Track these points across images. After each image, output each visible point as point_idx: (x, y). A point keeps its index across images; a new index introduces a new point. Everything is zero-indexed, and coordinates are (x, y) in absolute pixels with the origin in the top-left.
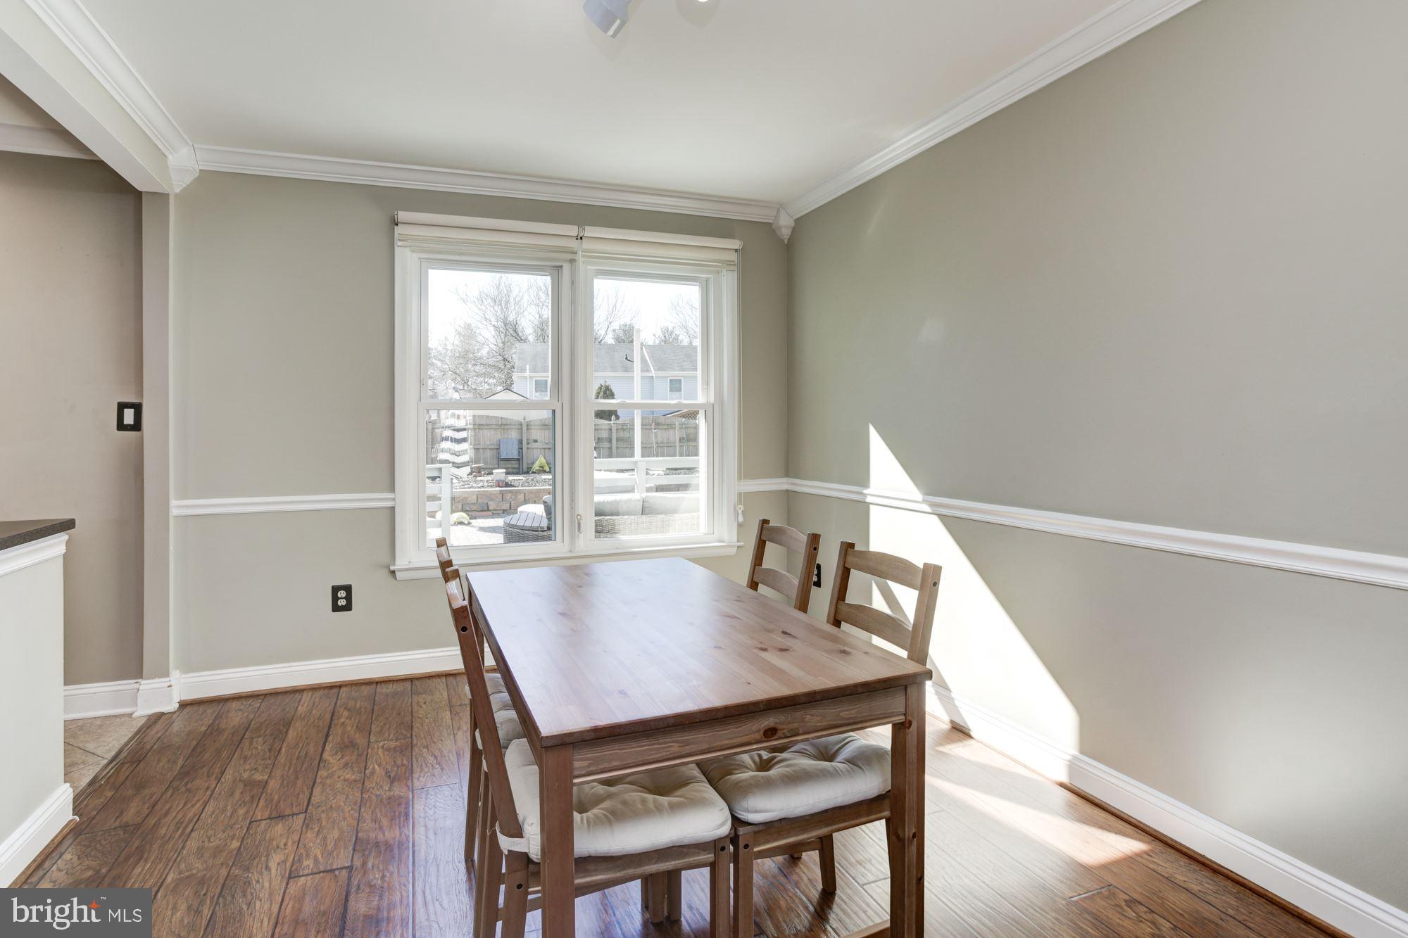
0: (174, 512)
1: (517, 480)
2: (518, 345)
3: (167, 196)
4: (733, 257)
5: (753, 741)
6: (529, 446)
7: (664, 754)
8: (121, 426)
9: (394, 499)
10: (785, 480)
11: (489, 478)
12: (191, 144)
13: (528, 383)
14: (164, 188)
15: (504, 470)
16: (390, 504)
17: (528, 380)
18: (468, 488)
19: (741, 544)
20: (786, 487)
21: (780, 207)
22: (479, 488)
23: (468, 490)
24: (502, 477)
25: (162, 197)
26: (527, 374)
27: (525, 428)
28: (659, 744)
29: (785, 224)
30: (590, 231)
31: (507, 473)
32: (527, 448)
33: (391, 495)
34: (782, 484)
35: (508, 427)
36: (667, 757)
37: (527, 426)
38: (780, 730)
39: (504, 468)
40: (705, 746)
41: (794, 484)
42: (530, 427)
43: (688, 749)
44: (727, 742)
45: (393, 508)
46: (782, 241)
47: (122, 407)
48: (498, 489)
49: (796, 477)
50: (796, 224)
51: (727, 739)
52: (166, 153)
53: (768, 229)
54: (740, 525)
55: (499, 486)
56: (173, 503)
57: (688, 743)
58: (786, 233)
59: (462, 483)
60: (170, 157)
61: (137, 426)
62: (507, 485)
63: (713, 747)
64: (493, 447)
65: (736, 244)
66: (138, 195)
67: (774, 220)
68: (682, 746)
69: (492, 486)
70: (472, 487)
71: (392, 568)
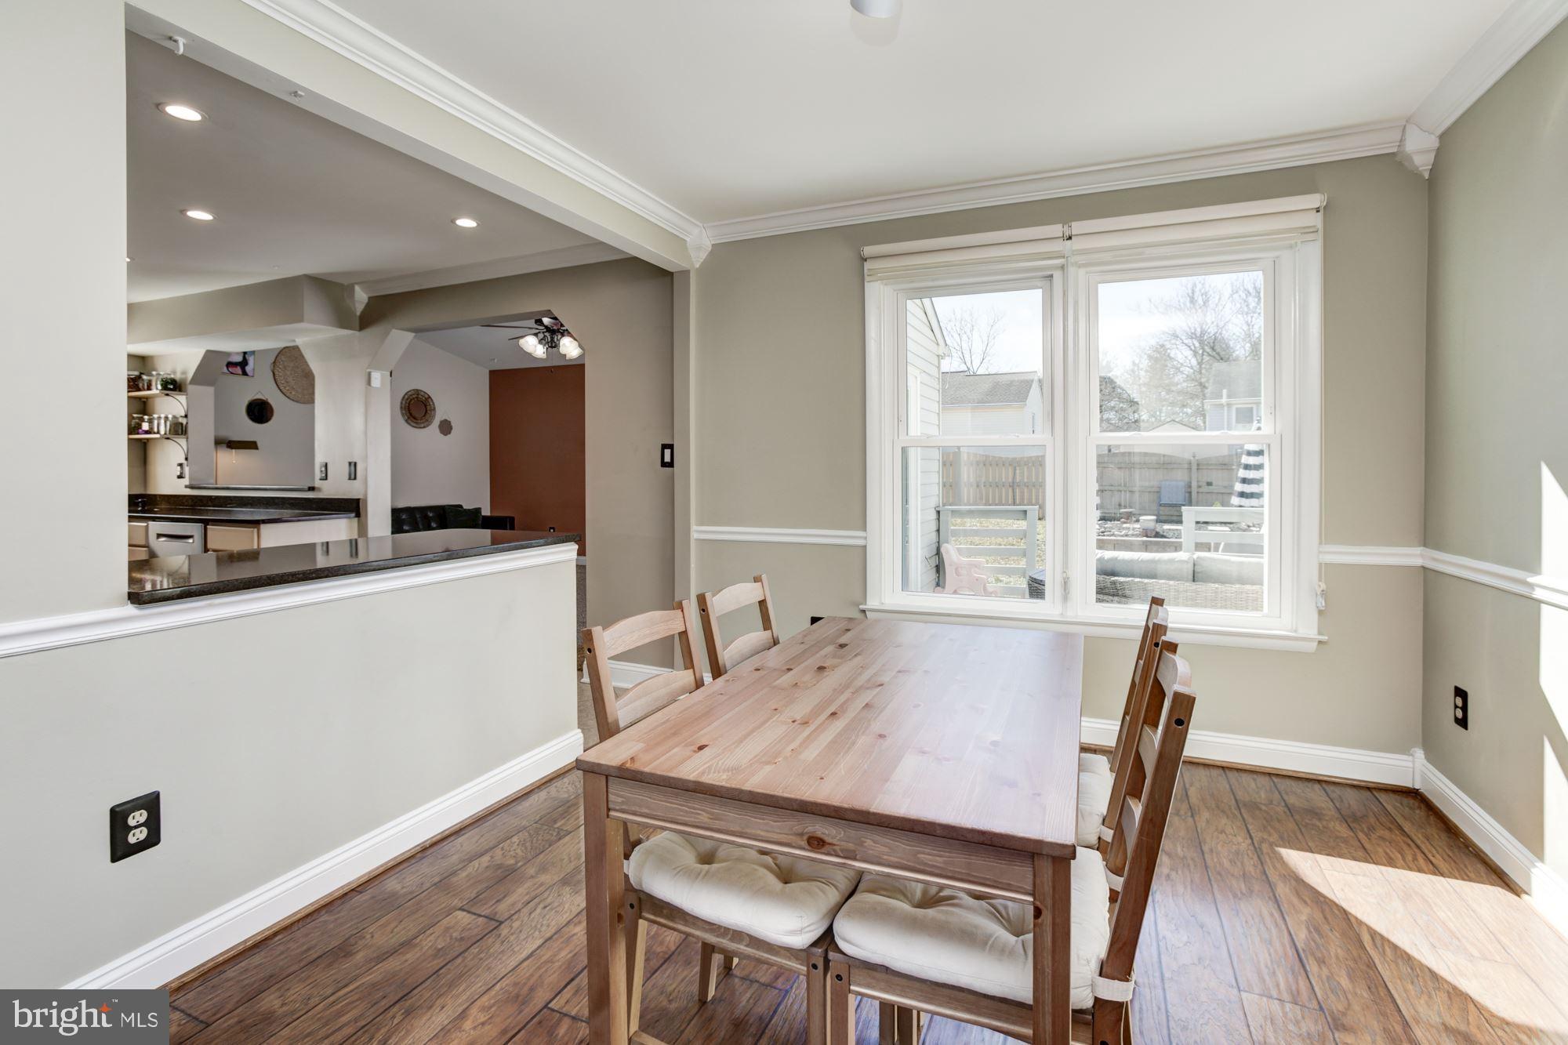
0: (694, 535)
1: (1173, 530)
2: (1218, 366)
3: (688, 272)
4: (1317, 220)
5: (794, 845)
6: (1201, 490)
7: (693, 819)
8: (664, 464)
9: (866, 538)
10: (1419, 550)
11: (1137, 526)
12: (701, 225)
13: (1226, 412)
14: (685, 265)
15: (1154, 517)
16: (861, 542)
17: (1226, 408)
18: (1108, 536)
19: (1324, 638)
20: (1419, 562)
21: (1405, 124)
22: (1122, 536)
23: (1108, 538)
24: (1152, 525)
25: (685, 273)
26: (1224, 400)
27: (1194, 467)
28: (689, 807)
29: (1420, 149)
30: (1077, 227)
31: (1158, 521)
32: (1198, 492)
33: (861, 534)
34: (1414, 556)
35: (1175, 466)
36: (694, 824)
37: (1198, 465)
38: (829, 844)
39: (1154, 515)
40: (737, 828)
41: (1435, 560)
42: (1200, 467)
43: (717, 824)
44: (762, 833)
45: (865, 547)
46: (1421, 176)
47: (664, 447)
48: (1145, 539)
49: (1438, 547)
50: (1440, 142)
51: (762, 830)
52: (685, 238)
53: (1392, 163)
54: (1320, 613)
55: (1147, 536)
56: (694, 527)
57: (717, 818)
58: (1423, 162)
59: (1103, 530)
60: (688, 240)
61: (671, 464)
62: (1157, 535)
63: (746, 833)
64: (1153, 490)
65: (1315, 200)
66: (671, 274)
67: (1399, 146)
68: (711, 819)
69: (1137, 536)
70: (1113, 535)
71: (862, 607)
